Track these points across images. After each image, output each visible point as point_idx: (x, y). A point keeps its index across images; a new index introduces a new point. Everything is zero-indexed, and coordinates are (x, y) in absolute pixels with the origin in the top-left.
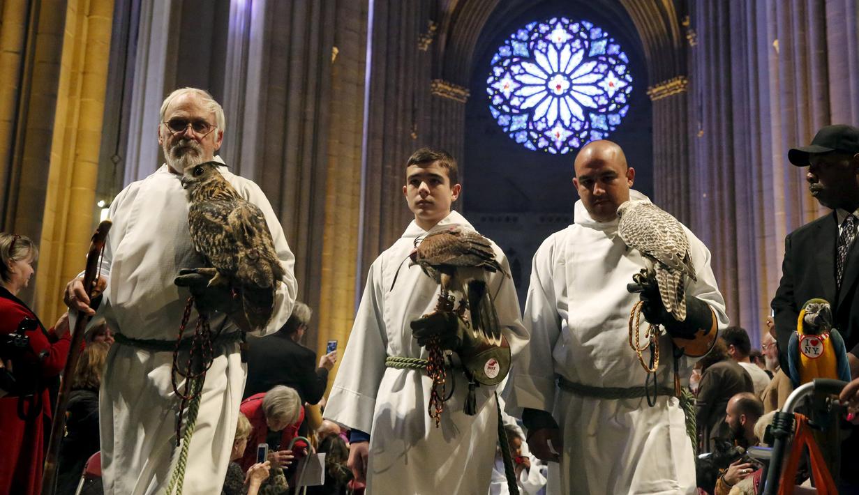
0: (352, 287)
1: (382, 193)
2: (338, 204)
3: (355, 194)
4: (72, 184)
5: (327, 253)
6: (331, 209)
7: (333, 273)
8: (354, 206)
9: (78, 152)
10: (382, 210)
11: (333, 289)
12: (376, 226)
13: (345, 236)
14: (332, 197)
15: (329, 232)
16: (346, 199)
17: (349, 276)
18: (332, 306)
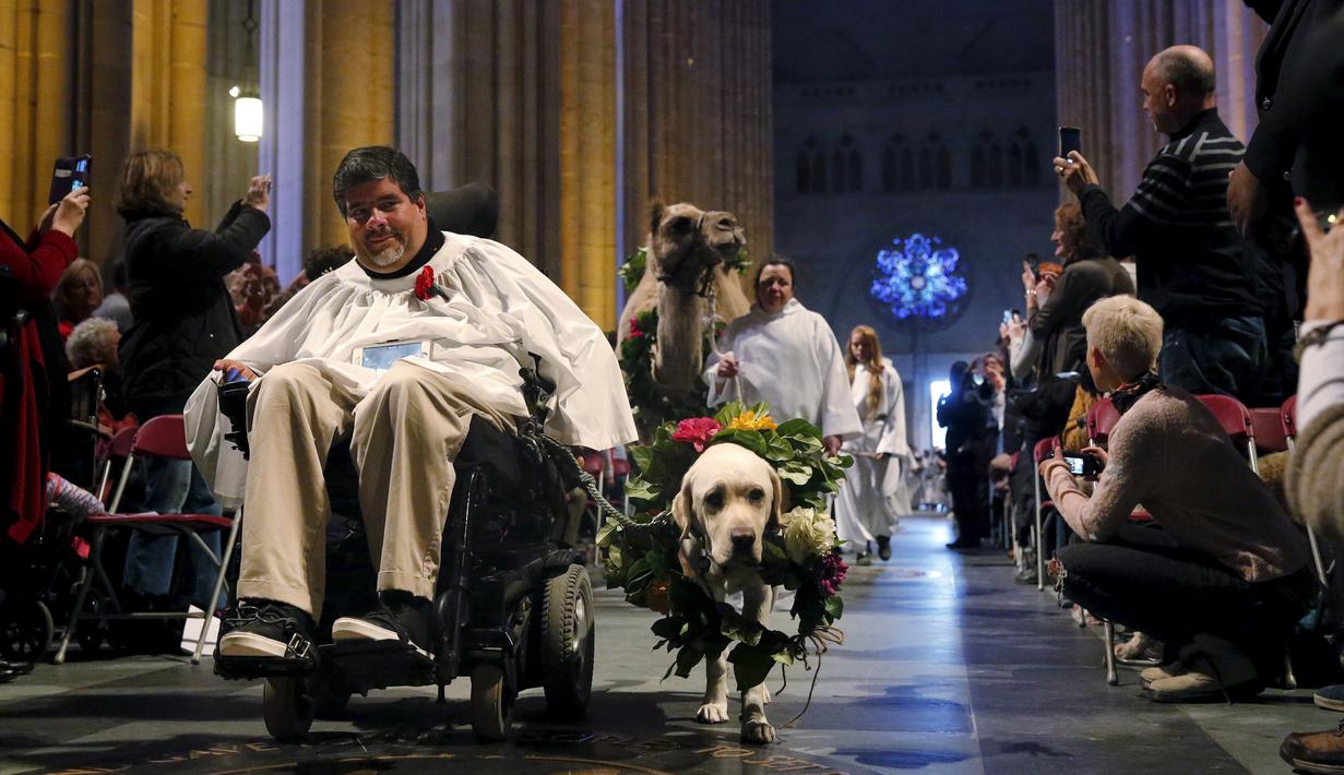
0: (610, 200)
1: (650, 60)
2: (583, 78)
3: (608, 65)
4: (172, 60)
5: (569, 150)
6: (570, 84)
7: (581, 179)
8: (608, 81)
9: (175, 11)
10: (650, 84)
11: (582, 203)
12: (643, 108)
13: (596, 127)
14: (570, 67)
15: (570, 119)
16: (595, 69)
17: (605, 184)
18: (582, 227)
